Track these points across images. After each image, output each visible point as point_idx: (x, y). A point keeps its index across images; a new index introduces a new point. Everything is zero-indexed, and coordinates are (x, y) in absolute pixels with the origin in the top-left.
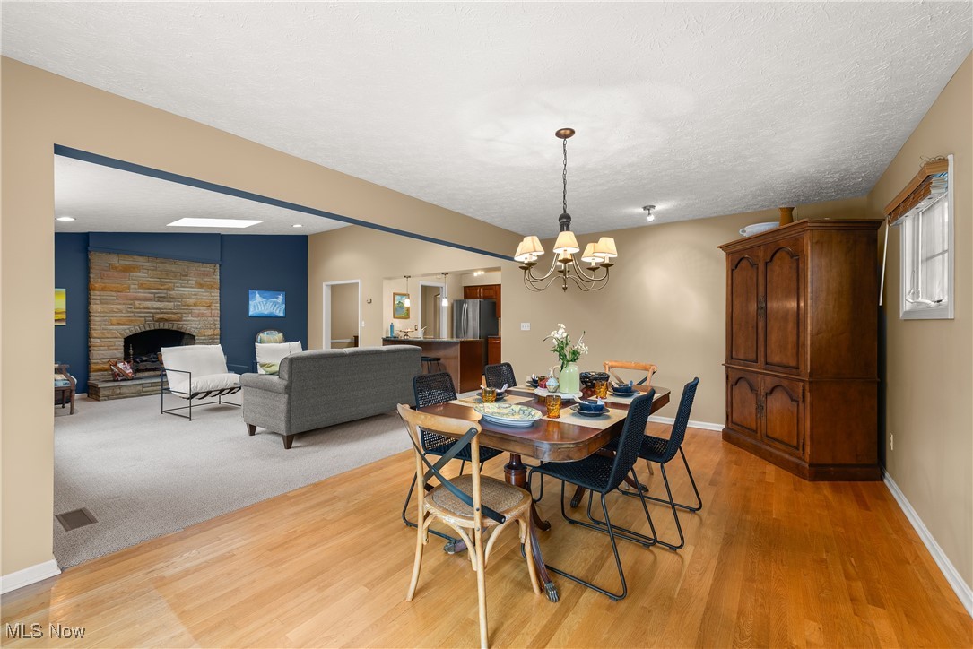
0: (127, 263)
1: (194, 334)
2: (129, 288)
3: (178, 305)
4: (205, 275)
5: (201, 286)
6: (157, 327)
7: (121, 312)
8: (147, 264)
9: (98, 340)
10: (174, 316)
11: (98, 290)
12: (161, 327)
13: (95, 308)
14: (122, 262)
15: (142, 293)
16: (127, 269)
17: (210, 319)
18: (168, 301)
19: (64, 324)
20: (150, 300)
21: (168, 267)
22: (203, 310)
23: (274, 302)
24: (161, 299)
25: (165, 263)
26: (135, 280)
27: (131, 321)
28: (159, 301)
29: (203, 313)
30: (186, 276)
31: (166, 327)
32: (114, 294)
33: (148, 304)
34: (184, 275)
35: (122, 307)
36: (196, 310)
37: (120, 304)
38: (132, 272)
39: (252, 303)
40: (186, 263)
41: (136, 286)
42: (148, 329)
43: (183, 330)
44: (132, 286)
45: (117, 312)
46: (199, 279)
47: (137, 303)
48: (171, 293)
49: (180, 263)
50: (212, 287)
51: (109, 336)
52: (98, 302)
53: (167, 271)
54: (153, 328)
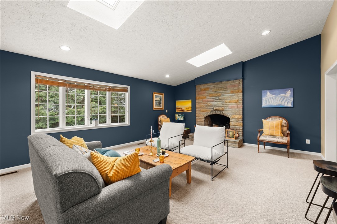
0: (205, 87)
1: (229, 117)
2: (206, 97)
3: (223, 103)
4: (235, 86)
5: (233, 92)
6: (215, 113)
7: (204, 107)
8: (212, 86)
9: (198, 118)
10: (221, 108)
11: (198, 99)
12: (216, 113)
13: (197, 106)
14: (204, 87)
15: (210, 99)
16: (205, 90)
17: (237, 109)
18: (219, 102)
19: (191, 111)
20: (213, 101)
21: (219, 86)
22: (234, 105)
23: (282, 97)
24: (216, 100)
25: (218, 84)
26: (208, 94)
27: (207, 110)
28: (216, 102)
29: (233, 106)
30: (226, 88)
31: (218, 113)
32: (202, 100)
33: (212, 103)
34: (225, 88)
35: (204, 105)
36: (231, 105)
37: (203, 104)
38: (207, 90)
39: (264, 99)
40: (226, 82)
41: (208, 96)
42: (212, 114)
43: (224, 115)
44: (207, 96)
45: (202, 107)
46: (232, 89)
47: (208, 103)
48: (220, 97)
49: (223, 83)
50: (238, 92)
51: (200, 116)
52: (198, 103)
53: (219, 87)
54: (213, 114)
